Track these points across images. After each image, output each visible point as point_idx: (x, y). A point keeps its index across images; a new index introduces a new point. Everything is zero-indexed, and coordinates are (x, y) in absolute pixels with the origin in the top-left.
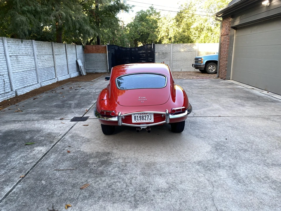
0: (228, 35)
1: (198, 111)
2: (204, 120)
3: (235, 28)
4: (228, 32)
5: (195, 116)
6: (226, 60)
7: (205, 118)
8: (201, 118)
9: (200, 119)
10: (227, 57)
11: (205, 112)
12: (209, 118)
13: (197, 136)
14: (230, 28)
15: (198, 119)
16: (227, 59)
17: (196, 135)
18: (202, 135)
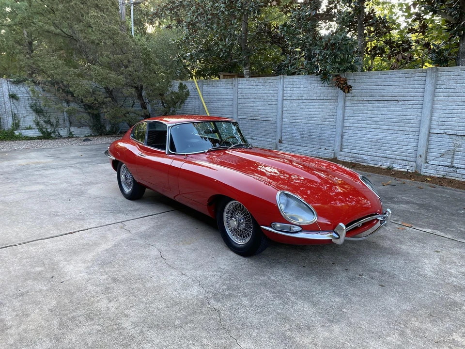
1: (119, 238)
2: (100, 219)
5: (120, 224)
7: (100, 223)
8: (107, 223)
9: (108, 219)
11: (104, 237)
12: (92, 226)
13: (104, 198)
15: (111, 219)
17: (106, 198)
18: (99, 199)
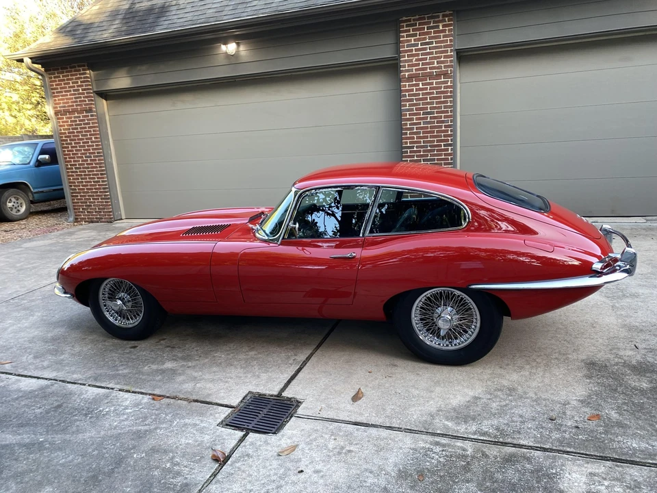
0: (90, 110)
3: (104, 95)
4: (87, 104)
6: (102, 174)
10: (103, 167)
14: (91, 93)
16: (103, 171)
